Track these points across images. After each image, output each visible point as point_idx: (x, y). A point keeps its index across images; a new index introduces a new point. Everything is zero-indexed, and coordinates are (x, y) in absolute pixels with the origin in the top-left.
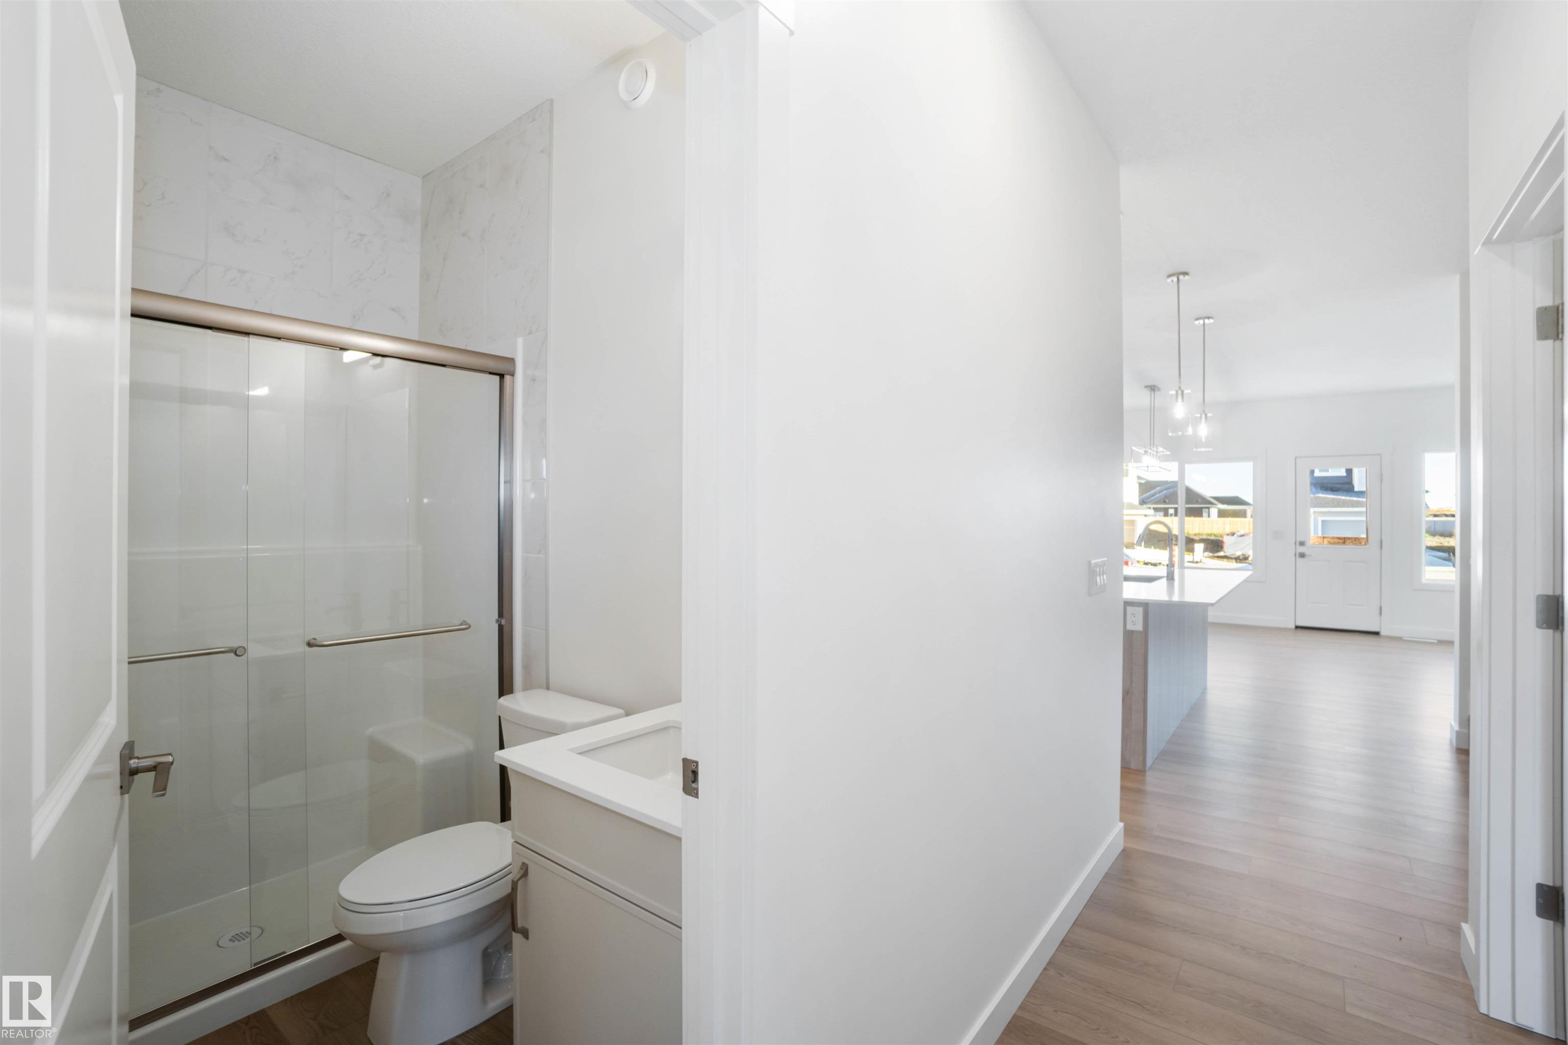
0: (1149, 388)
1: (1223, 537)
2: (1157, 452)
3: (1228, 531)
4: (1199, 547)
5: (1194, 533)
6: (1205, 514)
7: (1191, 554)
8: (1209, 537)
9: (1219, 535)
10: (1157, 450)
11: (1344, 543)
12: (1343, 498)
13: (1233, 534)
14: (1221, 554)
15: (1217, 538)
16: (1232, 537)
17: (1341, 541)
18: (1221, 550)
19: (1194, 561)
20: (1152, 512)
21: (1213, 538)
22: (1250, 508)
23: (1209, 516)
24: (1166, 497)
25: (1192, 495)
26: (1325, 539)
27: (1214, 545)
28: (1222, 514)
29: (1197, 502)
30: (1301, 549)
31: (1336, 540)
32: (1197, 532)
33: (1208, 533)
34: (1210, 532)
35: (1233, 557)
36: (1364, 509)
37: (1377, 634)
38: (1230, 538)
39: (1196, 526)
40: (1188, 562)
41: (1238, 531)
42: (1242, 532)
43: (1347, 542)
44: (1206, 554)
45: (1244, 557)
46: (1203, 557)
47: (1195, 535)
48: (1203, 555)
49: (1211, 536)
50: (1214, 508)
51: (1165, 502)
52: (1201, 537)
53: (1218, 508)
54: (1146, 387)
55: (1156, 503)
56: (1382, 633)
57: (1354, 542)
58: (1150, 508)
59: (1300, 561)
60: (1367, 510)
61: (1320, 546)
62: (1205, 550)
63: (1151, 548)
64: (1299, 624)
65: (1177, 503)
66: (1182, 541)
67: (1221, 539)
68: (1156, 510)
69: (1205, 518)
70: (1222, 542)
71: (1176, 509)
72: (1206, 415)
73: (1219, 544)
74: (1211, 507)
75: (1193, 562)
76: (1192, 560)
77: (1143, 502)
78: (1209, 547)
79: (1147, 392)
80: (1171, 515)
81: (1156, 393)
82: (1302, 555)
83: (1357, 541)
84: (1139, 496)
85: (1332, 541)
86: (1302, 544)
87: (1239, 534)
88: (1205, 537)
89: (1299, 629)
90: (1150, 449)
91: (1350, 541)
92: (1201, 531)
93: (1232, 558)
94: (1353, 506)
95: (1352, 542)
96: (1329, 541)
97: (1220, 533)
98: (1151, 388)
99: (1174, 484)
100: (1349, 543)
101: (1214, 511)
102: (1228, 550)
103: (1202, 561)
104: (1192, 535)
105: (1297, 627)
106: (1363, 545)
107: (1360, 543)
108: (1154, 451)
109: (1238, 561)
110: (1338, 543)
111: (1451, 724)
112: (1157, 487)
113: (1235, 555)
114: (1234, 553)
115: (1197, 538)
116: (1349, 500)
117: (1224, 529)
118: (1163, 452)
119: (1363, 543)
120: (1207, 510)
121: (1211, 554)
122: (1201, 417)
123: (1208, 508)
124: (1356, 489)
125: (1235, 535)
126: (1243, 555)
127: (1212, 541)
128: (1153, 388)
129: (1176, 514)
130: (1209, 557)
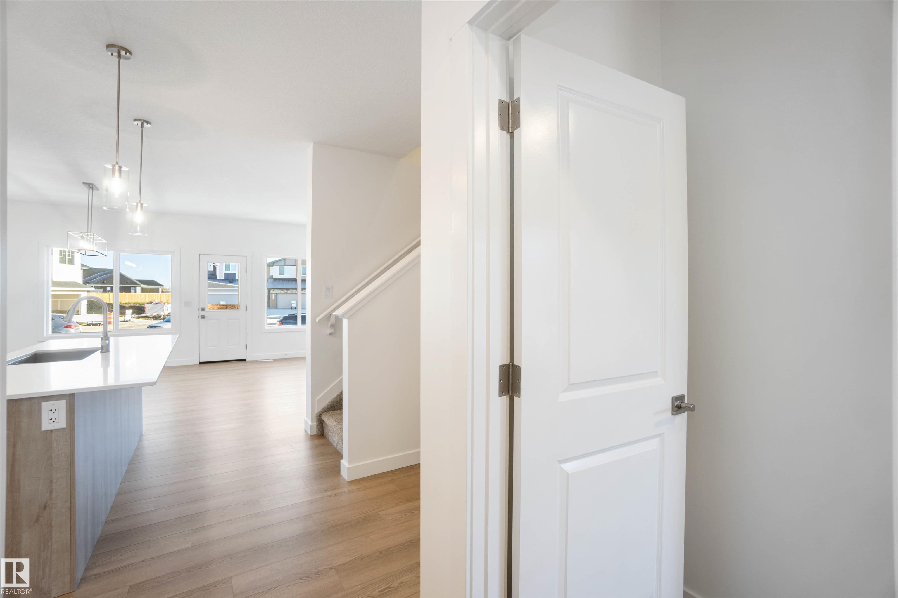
0: (88, 185)
1: (144, 305)
2: (94, 239)
3: (147, 301)
4: (129, 312)
5: (125, 302)
6: (132, 291)
7: (123, 316)
8: (135, 305)
9: (142, 304)
10: (94, 237)
11: (226, 308)
12: (212, 282)
13: (151, 303)
14: (144, 315)
15: (141, 305)
16: (151, 304)
17: (225, 307)
18: (144, 313)
19: (126, 320)
20: (93, 289)
21: (138, 305)
22: (161, 287)
23: (135, 292)
24: (105, 279)
25: (123, 279)
26: (216, 306)
27: (139, 310)
28: (143, 291)
29: (127, 283)
30: (202, 313)
31: (222, 307)
32: (127, 302)
33: (135, 302)
34: (136, 301)
35: (152, 316)
36: (237, 289)
37: (244, 360)
38: (149, 305)
39: (127, 298)
40: (121, 321)
41: (154, 301)
42: (157, 302)
43: (228, 307)
44: (133, 316)
45: (158, 316)
46: (132, 318)
47: (126, 303)
48: (132, 316)
49: (137, 304)
50: (139, 287)
51: (103, 283)
52: (130, 305)
53: (141, 287)
54: (84, 183)
55: (95, 284)
56: (247, 360)
57: (232, 308)
58: (92, 286)
59: (202, 320)
60: (239, 289)
61: (213, 310)
62: (133, 313)
63: (93, 313)
64: (201, 361)
65: (112, 284)
66: (116, 308)
67: (143, 306)
68: (96, 288)
69: (132, 293)
70: (144, 308)
71: (112, 287)
72: (142, 205)
73: (143, 309)
74: (137, 287)
75: (124, 321)
76: (124, 320)
77: (86, 283)
78: (135, 311)
79: (86, 189)
80: (109, 291)
81: (94, 191)
82: (203, 317)
83: (233, 307)
84: (83, 279)
85: (219, 307)
86: (203, 309)
87: (155, 302)
88: (132, 305)
89: (202, 364)
90: (88, 235)
91: (230, 307)
92: (130, 301)
93: (150, 317)
94: (223, 287)
95: (231, 307)
96: (218, 307)
97: (143, 302)
98: (89, 186)
99: (111, 271)
100: (229, 308)
101: (138, 289)
102: (148, 313)
103: (131, 320)
104: (124, 303)
105: (200, 363)
106: (236, 309)
107: (235, 308)
108: (91, 237)
109: (155, 319)
110: (223, 308)
111: (305, 419)
112: (99, 273)
113: (153, 315)
114: (152, 314)
115: (127, 306)
116: (215, 283)
117: (145, 299)
118: (101, 240)
119: (237, 308)
120: (134, 288)
121: (137, 316)
122: (137, 206)
123: (135, 287)
124: (218, 278)
125: (153, 304)
126: (157, 315)
127: (138, 307)
128: (91, 186)
129: (112, 291)
130: (136, 318)
